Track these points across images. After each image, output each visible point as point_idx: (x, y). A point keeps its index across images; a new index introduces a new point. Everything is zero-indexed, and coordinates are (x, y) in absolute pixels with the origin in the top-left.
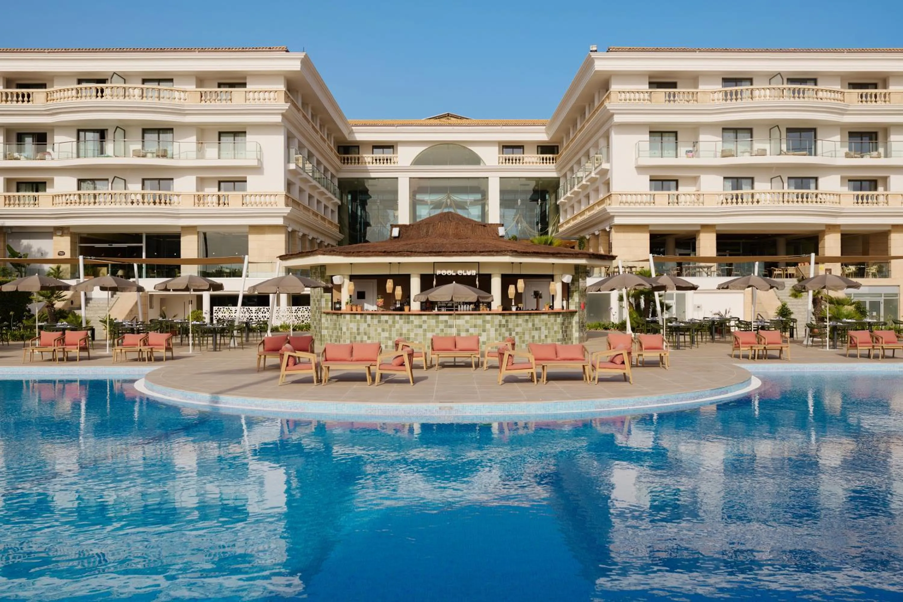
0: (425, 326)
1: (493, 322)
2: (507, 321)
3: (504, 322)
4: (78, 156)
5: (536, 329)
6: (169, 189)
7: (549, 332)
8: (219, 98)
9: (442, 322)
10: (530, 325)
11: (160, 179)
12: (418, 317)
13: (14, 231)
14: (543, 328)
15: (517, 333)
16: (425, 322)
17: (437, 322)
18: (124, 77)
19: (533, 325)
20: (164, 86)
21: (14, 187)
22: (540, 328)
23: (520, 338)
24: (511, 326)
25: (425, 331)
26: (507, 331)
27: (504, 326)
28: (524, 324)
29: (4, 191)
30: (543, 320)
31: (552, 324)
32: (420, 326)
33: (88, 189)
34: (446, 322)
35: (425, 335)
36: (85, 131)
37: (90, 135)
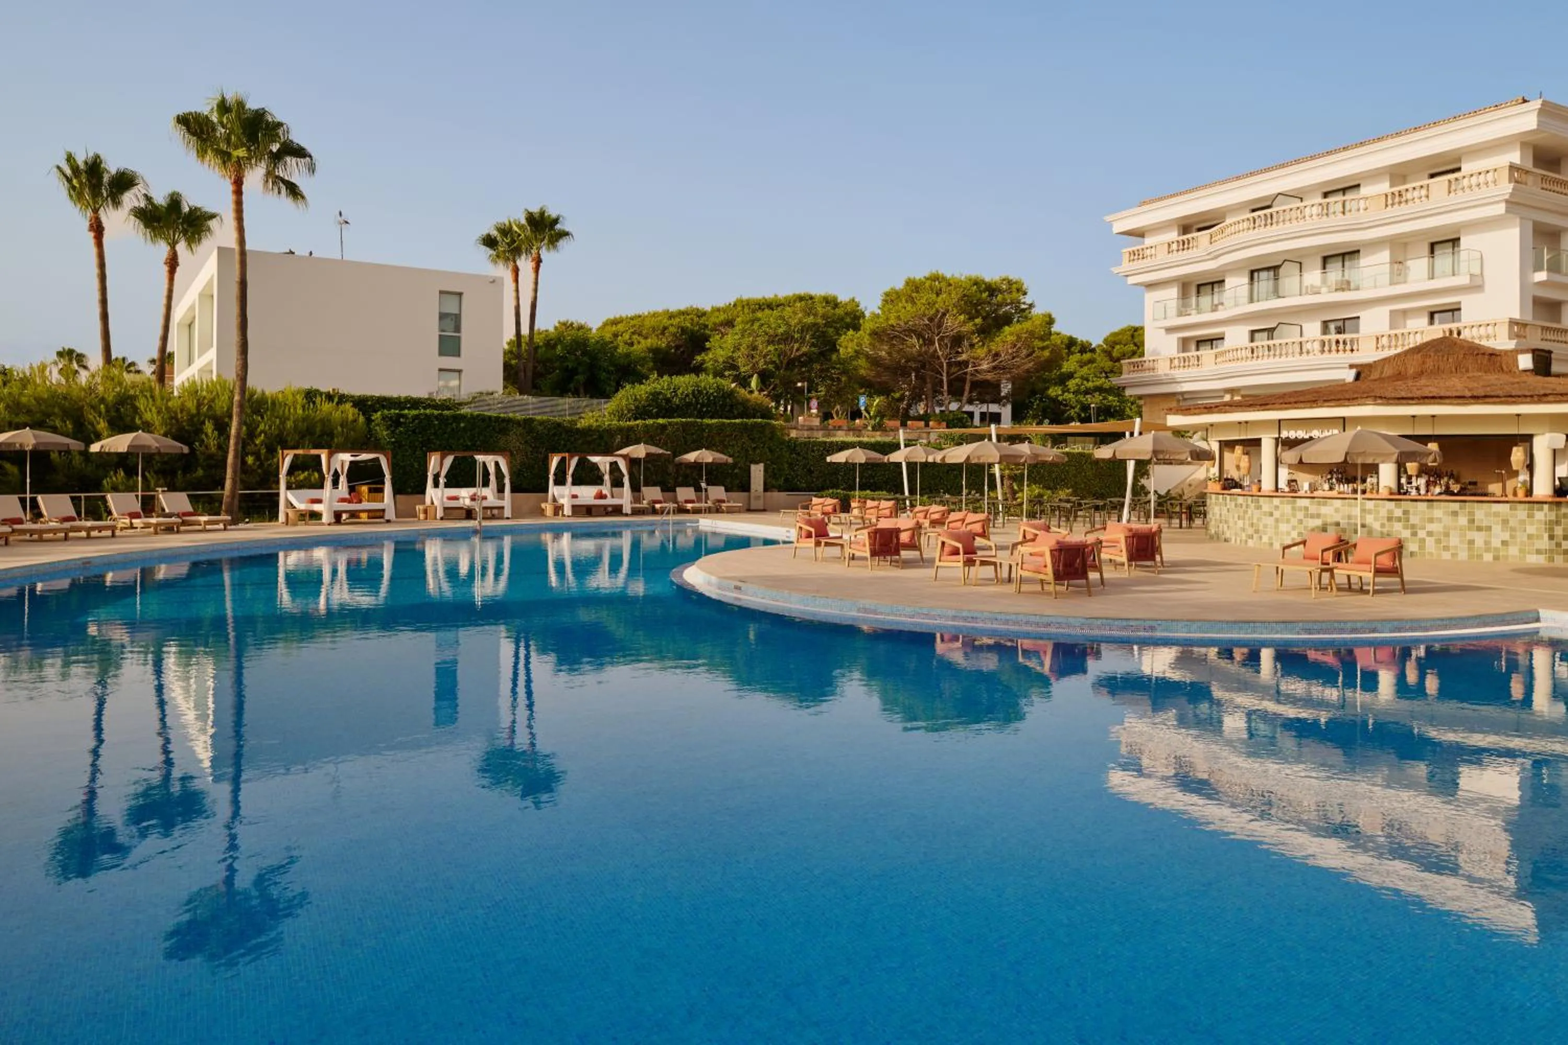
0: (1277, 514)
1: (1378, 512)
2: (1406, 512)
3: (1398, 513)
4: (1251, 300)
5: (1479, 529)
6: (1357, 331)
7: (1512, 537)
8: (1404, 199)
9: (1300, 509)
10: (1463, 520)
11: (1344, 319)
12: (1267, 499)
13: (1186, 396)
14: (1497, 528)
15: (1430, 534)
16: (1277, 507)
17: (1294, 509)
18: (1298, 195)
19: (1472, 521)
20: (1349, 196)
21: (1193, 347)
22: (1489, 528)
23: (1438, 541)
24: (1414, 520)
25: (1277, 521)
26: (1406, 527)
27: (1399, 520)
28: (1448, 520)
29: (1178, 352)
30: (1496, 514)
31: (1522, 522)
32: (1271, 514)
33: (1262, 340)
34: (1306, 509)
35: (1277, 527)
36: (1258, 270)
37: (1264, 275)
